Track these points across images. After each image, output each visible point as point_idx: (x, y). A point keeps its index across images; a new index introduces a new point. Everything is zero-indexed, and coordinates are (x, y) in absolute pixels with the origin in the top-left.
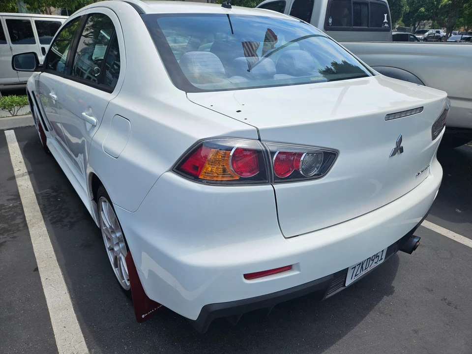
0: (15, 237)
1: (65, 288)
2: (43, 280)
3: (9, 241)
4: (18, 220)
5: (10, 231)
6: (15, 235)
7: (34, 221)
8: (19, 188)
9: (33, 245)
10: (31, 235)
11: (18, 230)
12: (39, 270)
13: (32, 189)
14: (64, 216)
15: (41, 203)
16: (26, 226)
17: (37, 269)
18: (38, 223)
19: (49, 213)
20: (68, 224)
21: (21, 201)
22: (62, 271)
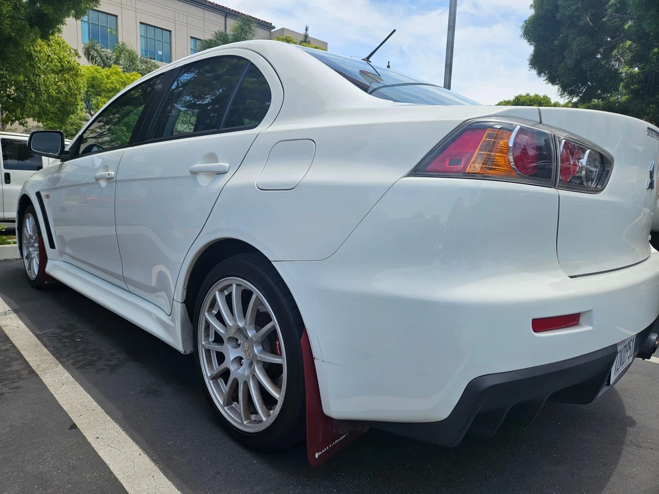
0: (18, 388)
1: (136, 447)
2: (91, 439)
3: (9, 393)
4: (16, 366)
5: (6, 380)
6: (16, 385)
7: (44, 366)
8: (3, 328)
9: (55, 396)
10: (45, 383)
11: (20, 378)
12: (79, 427)
13: (27, 329)
14: (95, 358)
15: (48, 344)
16: (32, 372)
17: (74, 426)
18: (52, 369)
19: (68, 355)
20: (105, 367)
21: (12, 343)
22: (121, 426)
